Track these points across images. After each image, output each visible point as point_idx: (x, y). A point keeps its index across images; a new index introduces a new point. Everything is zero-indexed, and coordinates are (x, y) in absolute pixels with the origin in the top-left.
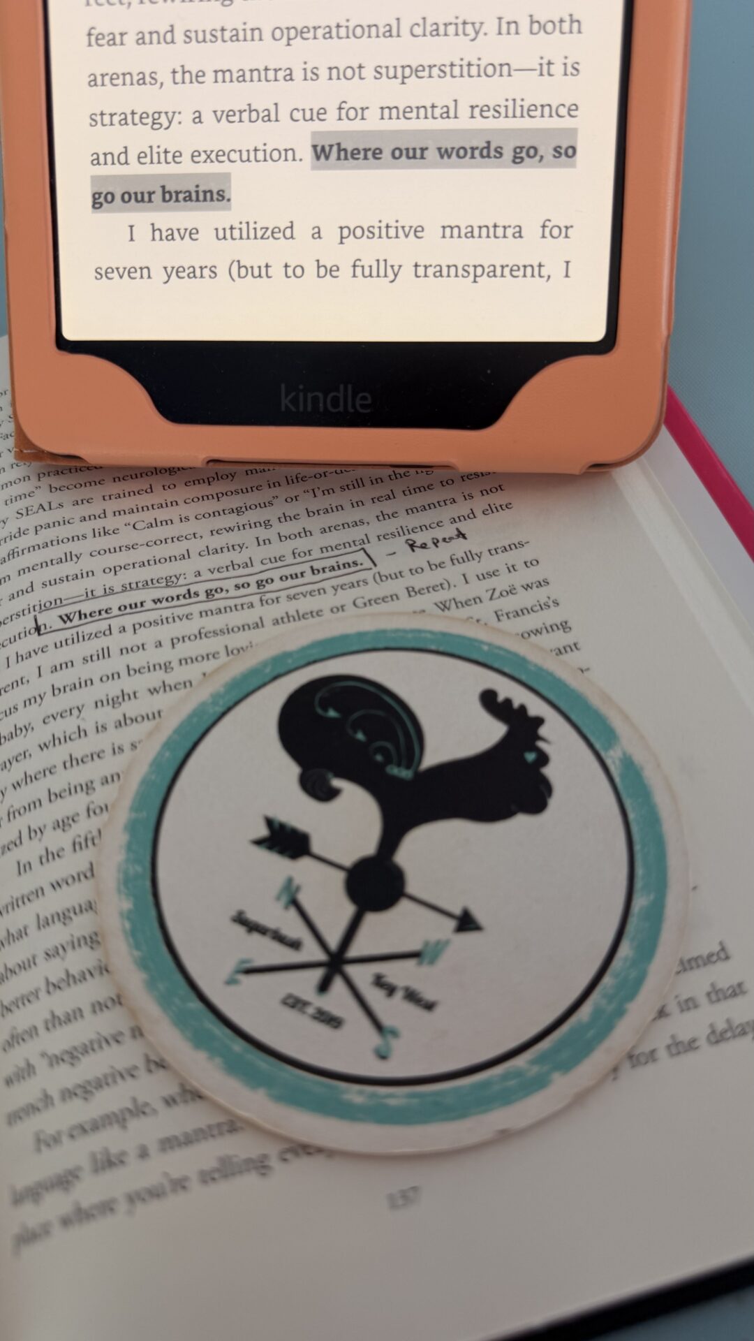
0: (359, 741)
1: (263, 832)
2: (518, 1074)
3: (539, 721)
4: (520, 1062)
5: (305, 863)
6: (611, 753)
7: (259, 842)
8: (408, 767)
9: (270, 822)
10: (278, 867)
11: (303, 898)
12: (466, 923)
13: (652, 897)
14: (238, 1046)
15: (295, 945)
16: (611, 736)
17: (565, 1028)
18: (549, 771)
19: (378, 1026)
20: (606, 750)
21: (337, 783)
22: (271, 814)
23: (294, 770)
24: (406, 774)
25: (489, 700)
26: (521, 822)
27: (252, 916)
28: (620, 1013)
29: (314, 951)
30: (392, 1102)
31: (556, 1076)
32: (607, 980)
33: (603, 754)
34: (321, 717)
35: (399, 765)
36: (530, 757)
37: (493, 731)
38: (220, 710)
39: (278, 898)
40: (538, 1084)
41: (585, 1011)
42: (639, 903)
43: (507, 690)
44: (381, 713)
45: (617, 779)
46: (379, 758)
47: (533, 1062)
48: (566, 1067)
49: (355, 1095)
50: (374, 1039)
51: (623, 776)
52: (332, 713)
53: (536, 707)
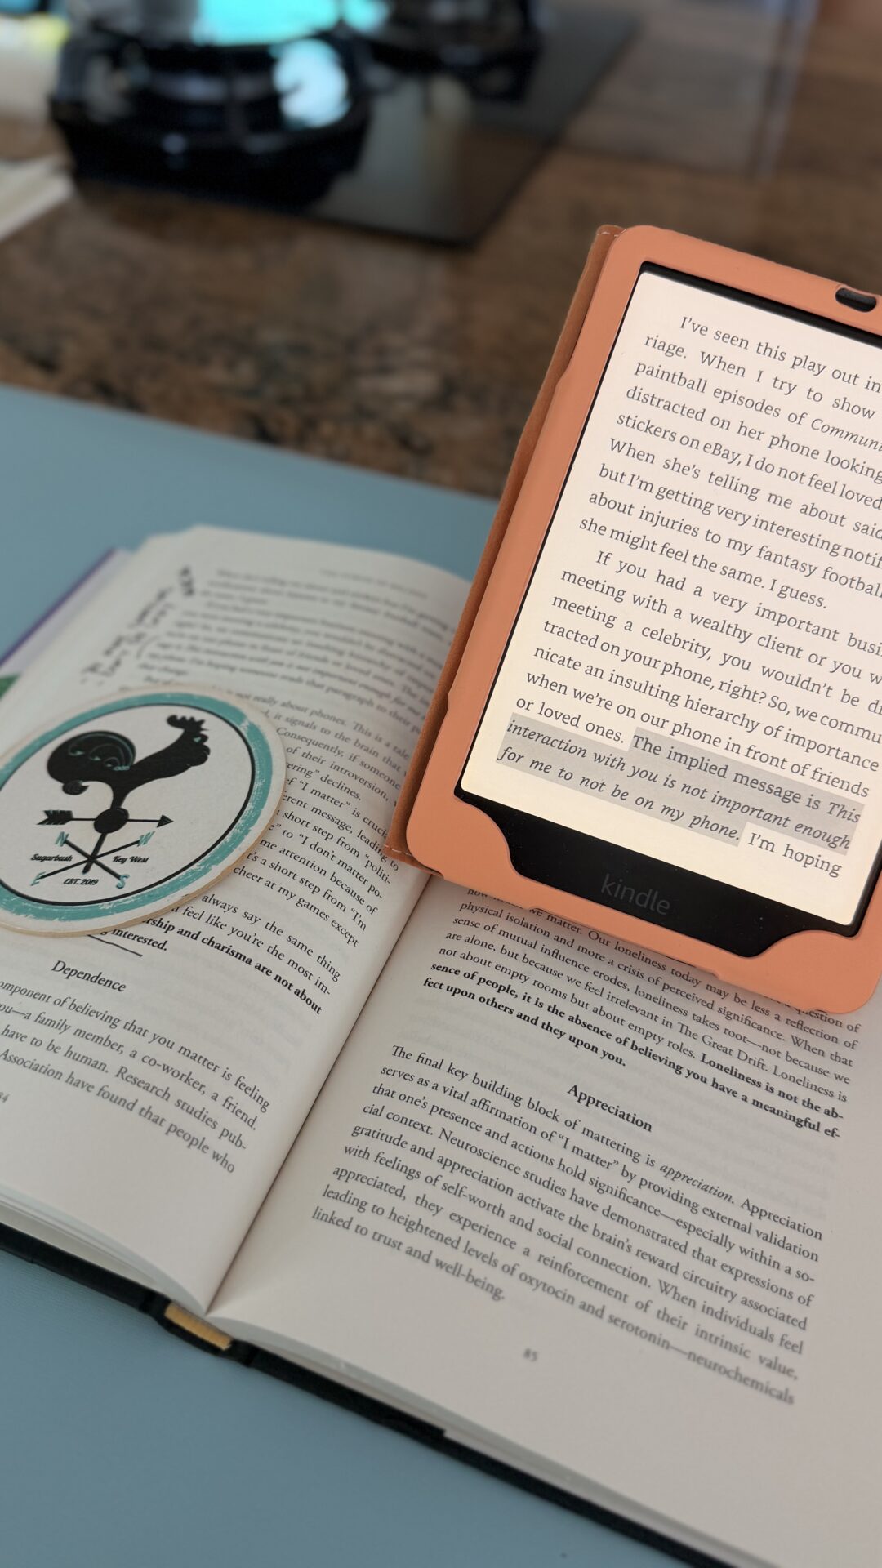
0: (98, 761)
1: (45, 817)
2: (193, 871)
3: (202, 722)
4: (194, 867)
5: (70, 823)
6: (243, 725)
7: (42, 823)
8: (126, 765)
9: (47, 813)
10: (56, 830)
11: (70, 839)
12: (164, 821)
13: (264, 781)
14: (41, 907)
15: (69, 859)
16: (242, 717)
17: (217, 847)
18: (206, 744)
19: (118, 877)
20: (239, 724)
21: (84, 784)
22: (47, 809)
23: (59, 785)
24: (125, 768)
25: (173, 721)
26: (193, 770)
27: (42, 855)
28: (247, 832)
29: (80, 858)
30: (126, 903)
31: (213, 867)
32: (240, 821)
33: (238, 727)
34: (75, 757)
35: (121, 765)
36: (197, 740)
37: (177, 733)
38: (10, 771)
39: (56, 843)
40: (205, 871)
41: (228, 838)
42: (257, 785)
43: (182, 712)
44: (108, 744)
45: (246, 736)
46: (109, 765)
47: (201, 865)
48: (218, 862)
49: (106, 906)
50: (117, 881)
51: (248, 734)
52: (79, 753)
53: (198, 715)
